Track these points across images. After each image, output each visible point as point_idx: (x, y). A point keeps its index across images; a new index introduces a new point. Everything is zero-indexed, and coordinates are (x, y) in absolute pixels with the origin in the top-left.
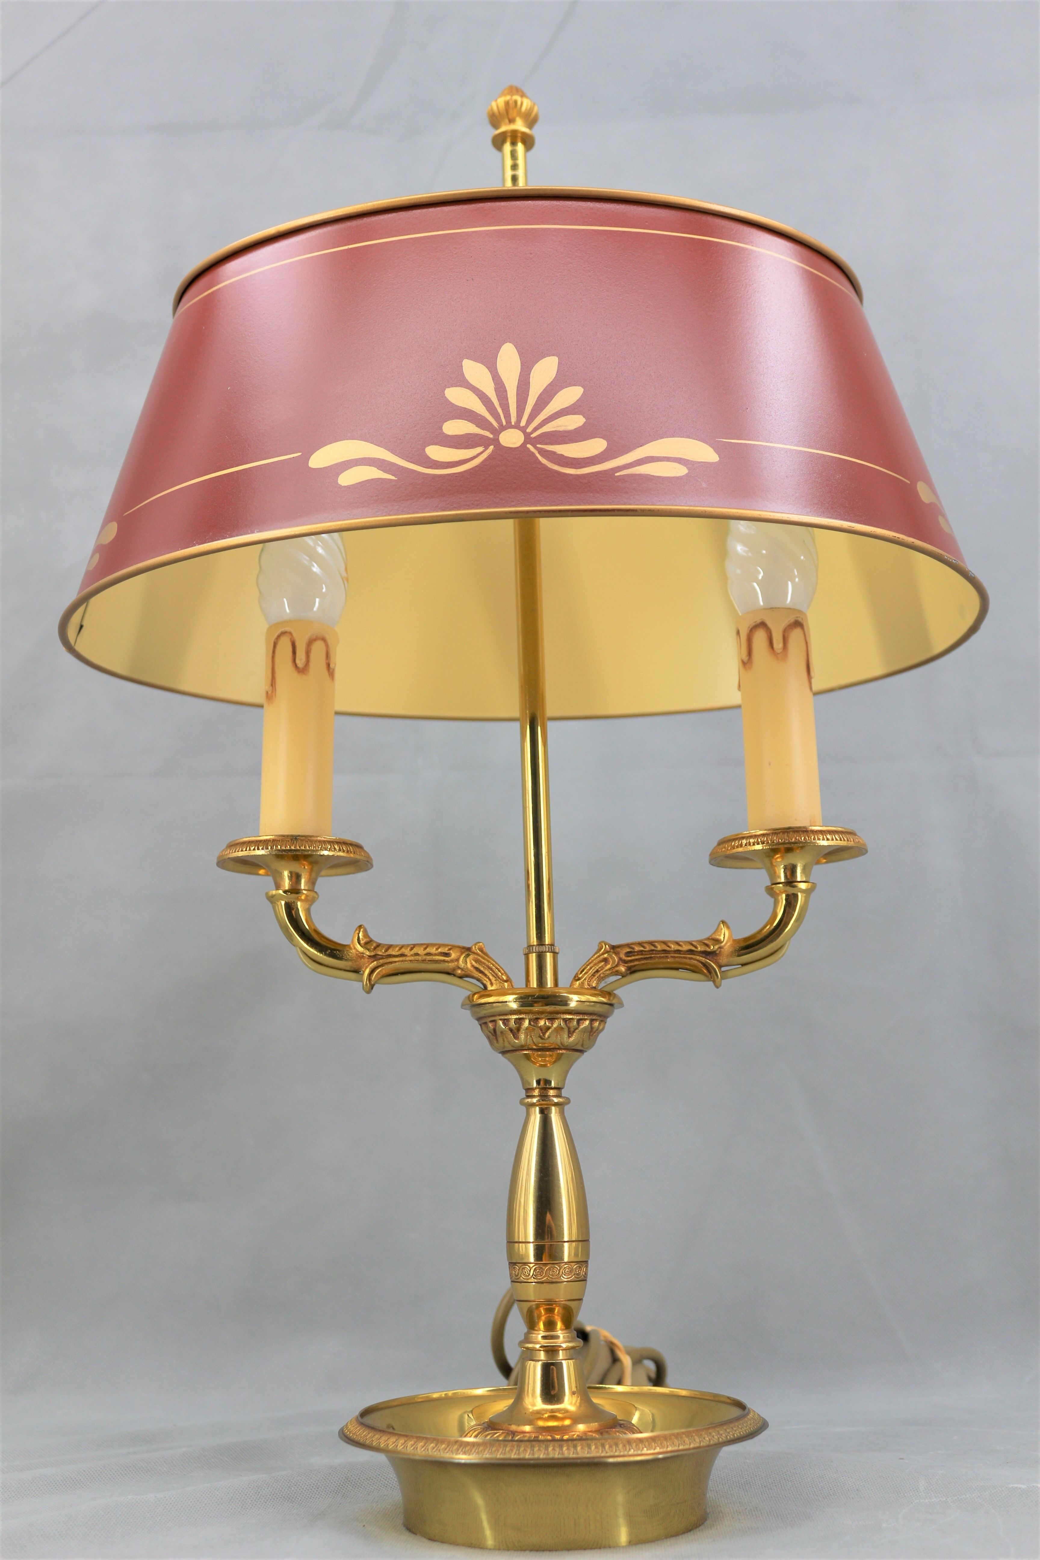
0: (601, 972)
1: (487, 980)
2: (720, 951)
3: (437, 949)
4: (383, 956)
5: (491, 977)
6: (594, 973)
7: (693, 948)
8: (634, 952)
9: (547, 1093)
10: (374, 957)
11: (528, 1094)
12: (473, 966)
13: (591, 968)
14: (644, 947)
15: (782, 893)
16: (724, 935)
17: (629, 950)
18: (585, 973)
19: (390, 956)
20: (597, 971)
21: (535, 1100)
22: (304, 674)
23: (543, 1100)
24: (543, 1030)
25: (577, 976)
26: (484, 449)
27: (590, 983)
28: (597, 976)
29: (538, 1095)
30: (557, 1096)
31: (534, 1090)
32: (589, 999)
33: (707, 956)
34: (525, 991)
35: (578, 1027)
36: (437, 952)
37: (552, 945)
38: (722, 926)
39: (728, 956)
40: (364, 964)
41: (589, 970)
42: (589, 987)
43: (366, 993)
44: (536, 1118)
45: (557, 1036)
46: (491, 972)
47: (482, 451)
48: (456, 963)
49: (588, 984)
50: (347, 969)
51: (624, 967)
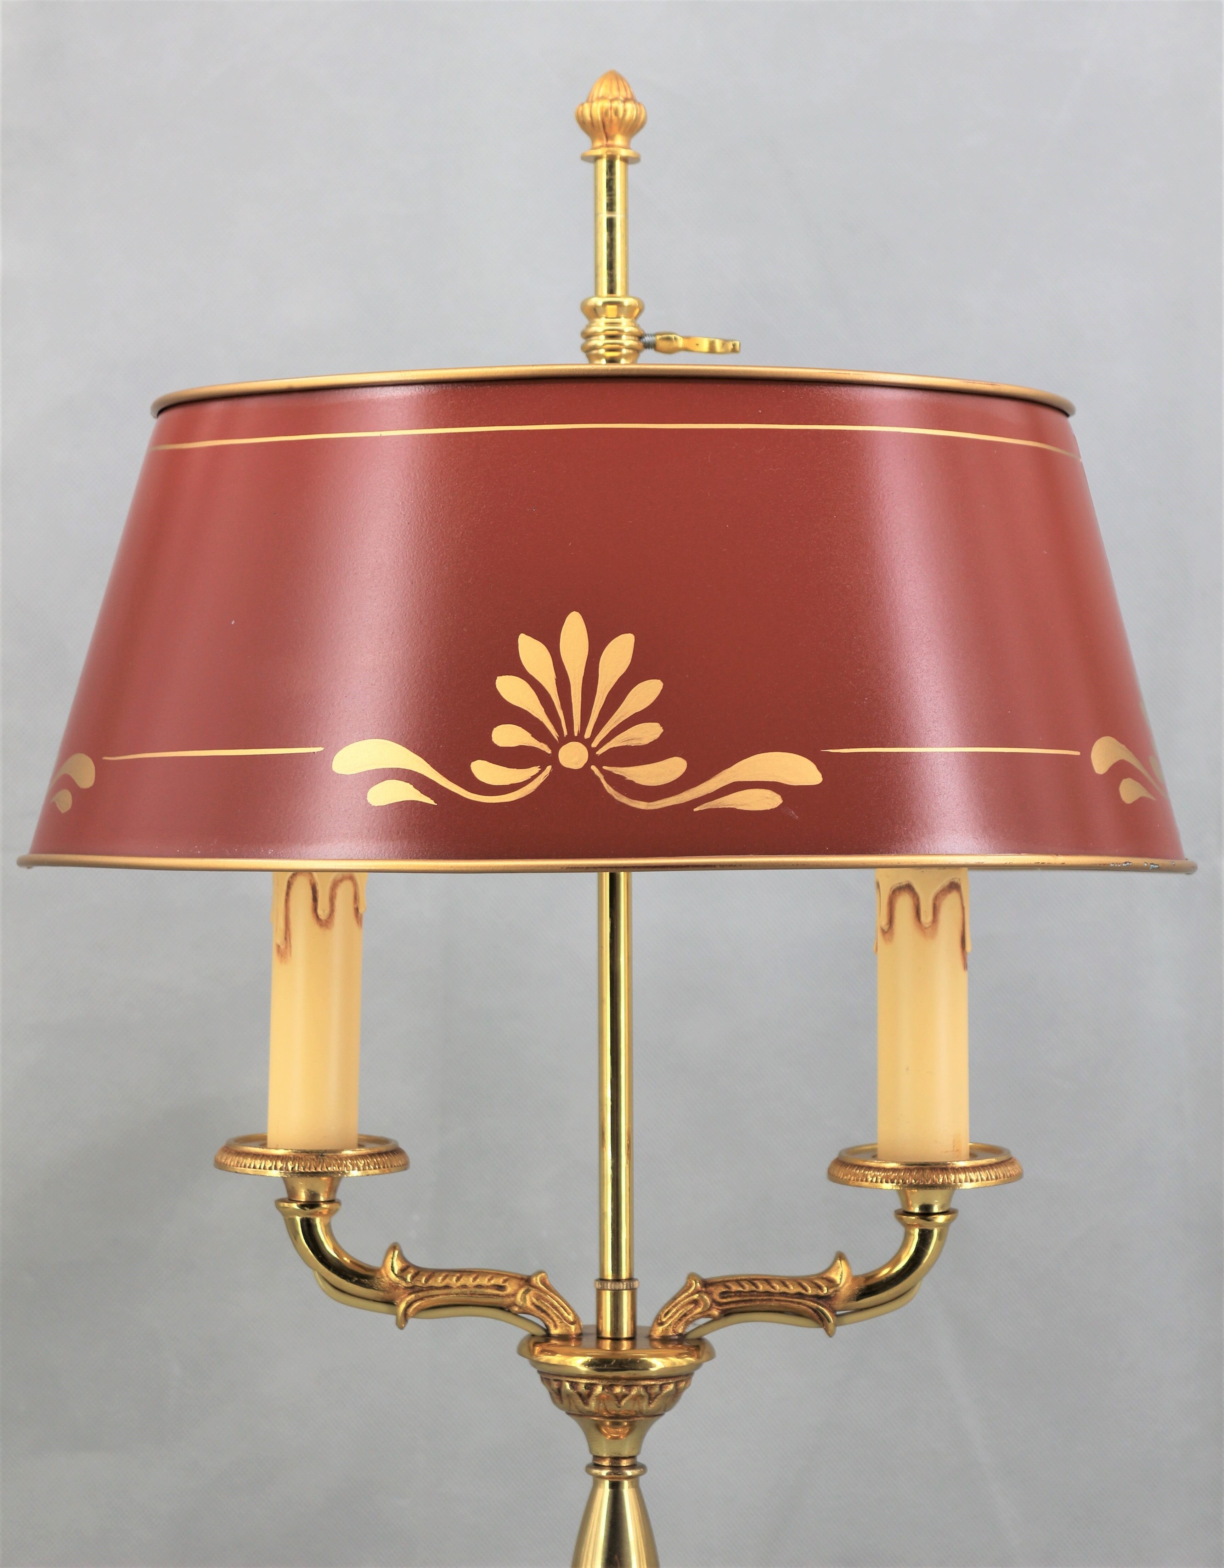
0: (690, 1316)
1: (551, 1321)
2: (835, 1295)
3: (489, 1280)
4: (423, 1287)
5: (555, 1318)
6: (682, 1317)
7: (803, 1292)
8: (731, 1292)
9: (619, 1463)
10: (413, 1289)
11: (597, 1463)
12: (533, 1304)
13: (677, 1311)
14: (742, 1286)
15: (915, 1226)
16: (841, 1276)
17: (725, 1290)
18: (671, 1317)
19: (431, 1288)
20: (685, 1315)
21: (604, 1473)
22: (328, 928)
23: (615, 1474)
24: (619, 1398)
25: (660, 1320)
26: (540, 769)
27: (676, 1329)
28: (684, 1320)
29: (608, 1466)
30: (632, 1467)
31: (603, 1458)
32: (674, 1363)
33: (819, 1301)
34: (598, 1353)
35: (659, 1392)
36: (489, 1284)
37: (630, 1279)
38: (839, 1261)
39: (844, 1300)
40: (399, 1296)
41: (675, 1313)
42: (674, 1334)
43: (402, 1328)
44: (604, 1492)
45: (634, 1404)
46: (555, 1312)
47: (537, 772)
48: (512, 1299)
49: (673, 1330)
50: (379, 1300)
51: (718, 1309)
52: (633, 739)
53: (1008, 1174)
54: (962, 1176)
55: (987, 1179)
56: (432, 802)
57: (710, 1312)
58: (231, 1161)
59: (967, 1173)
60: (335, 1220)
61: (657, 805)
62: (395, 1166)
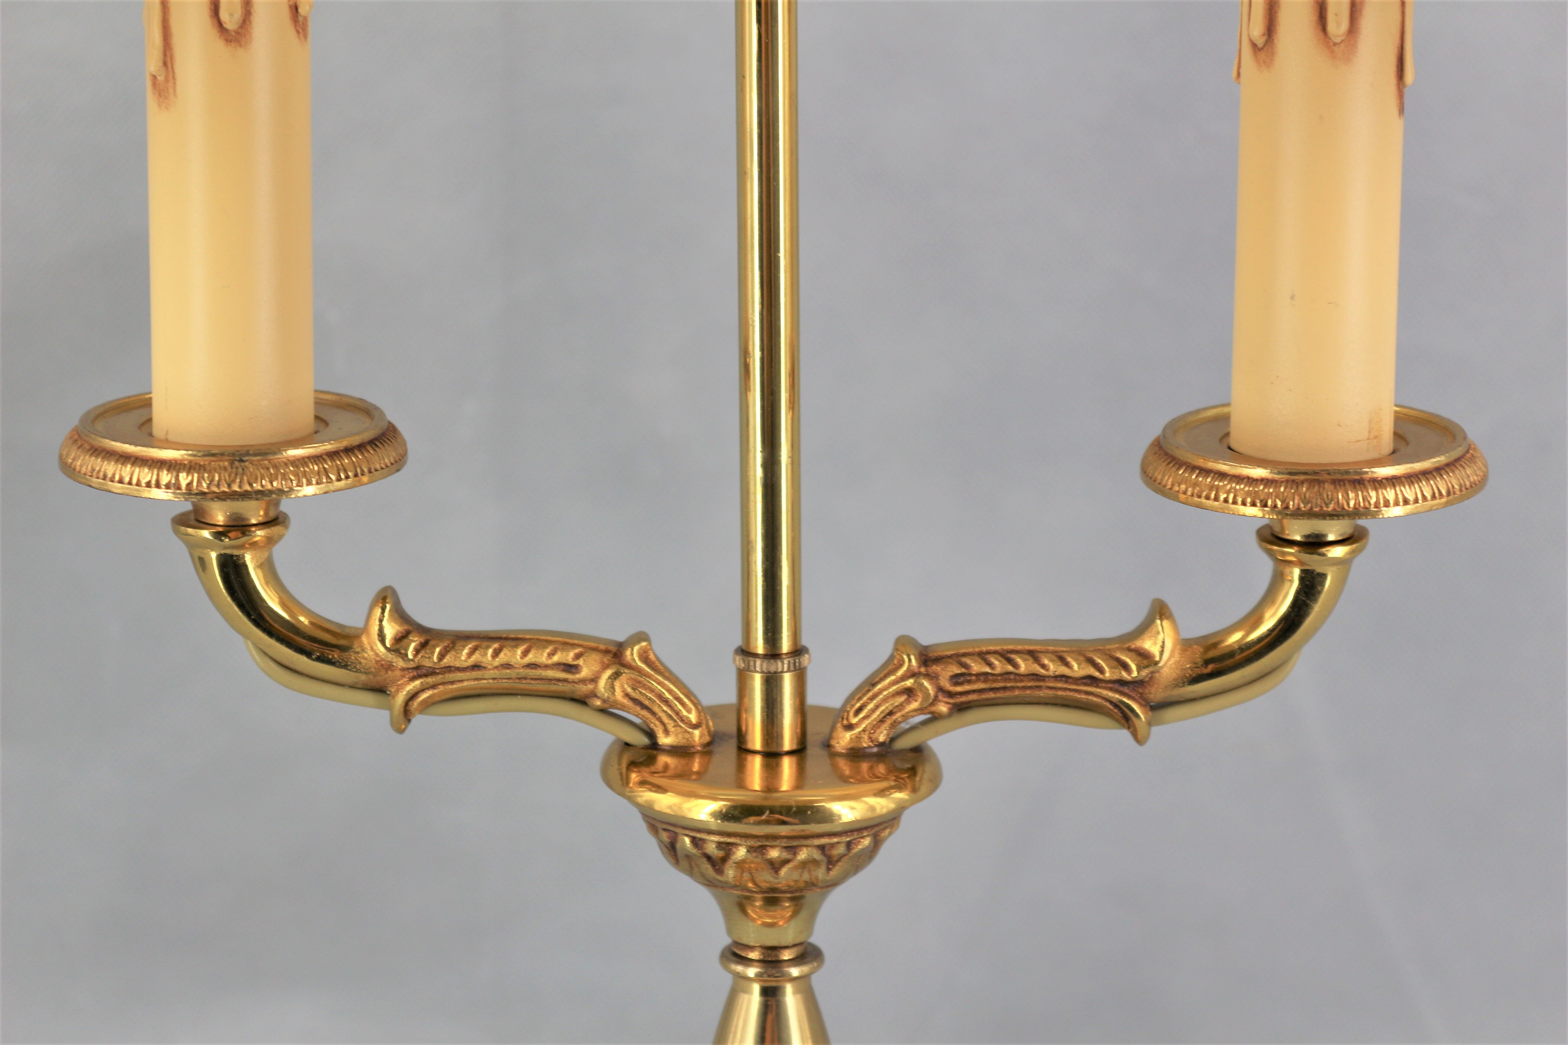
0: (898, 715)
1: (657, 723)
2: (1151, 678)
3: (551, 654)
4: (435, 668)
5: (665, 719)
6: (884, 717)
7: (1097, 674)
8: (970, 675)
9: (777, 956)
10: (417, 671)
11: (739, 955)
12: (627, 695)
13: (877, 707)
14: (990, 664)
15: (1296, 562)
17: (959, 672)
18: (865, 717)
19: (449, 669)
20: (891, 713)
21: (751, 971)
22: (242, 45)
23: (770, 975)
24: (775, 866)
25: (847, 719)
27: (874, 736)
28: (889, 721)
29: (758, 961)
30: (798, 960)
31: (752, 948)
32: (872, 808)
33: (1121, 689)
34: (740, 797)
35: (846, 852)
36: (550, 662)
37: (798, 651)
38: (1158, 622)
39: (1166, 687)
40: (394, 681)
41: (873, 711)
42: (871, 744)
43: (401, 731)
44: (752, 1001)
45: (803, 872)
46: (665, 708)
48: (590, 687)
49: (870, 738)
50: (359, 686)
51: (947, 703)
53: (1468, 484)
54: (1390, 494)
55: (1434, 497)
57: (933, 709)
58: (87, 463)
59: (1398, 489)
60: (279, 552)
62: (376, 470)
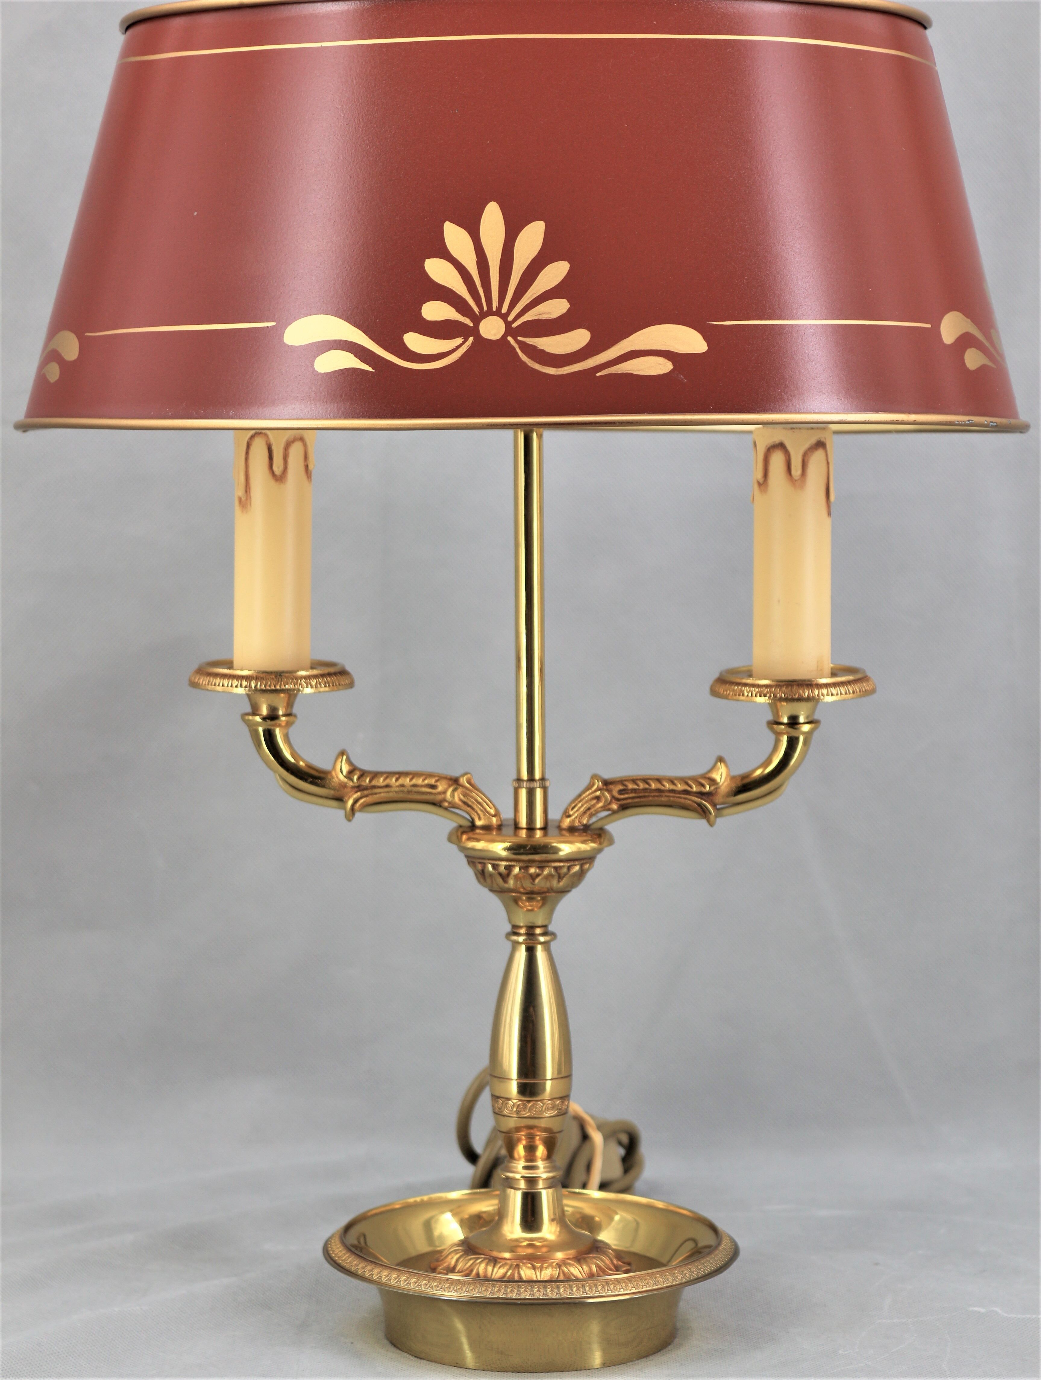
0: (593, 810)
1: (475, 814)
2: (716, 792)
3: (423, 780)
4: (367, 787)
5: (479, 812)
6: (586, 810)
7: (689, 789)
8: (628, 790)
9: (534, 931)
10: (359, 788)
11: (515, 931)
12: (460, 800)
13: (582, 806)
14: (638, 785)
15: (784, 734)
16: (721, 775)
17: (623, 788)
18: (577, 811)
19: (374, 787)
20: (589, 809)
21: (521, 939)
22: (282, 482)
23: (530, 940)
24: (533, 877)
25: (568, 813)
26: (463, 340)
27: (581, 821)
28: (588, 813)
29: (525, 934)
30: (544, 934)
31: (520, 927)
32: (580, 848)
33: (702, 797)
34: (516, 840)
35: (568, 872)
36: (423, 783)
37: (543, 779)
38: (719, 764)
39: (724, 796)
40: (347, 794)
41: (581, 807)
42: (580, 824)
43: (349, 820)
44: (521, 955)
45: (547, 882)
46: (479, 806)
47: (461, 342)
48: (443, 796)
49: (579, 821)
50: (330, 797)
51: (616, 804)
52: (543, 314)
53: (864, 689)
54: (824, 691)
55: (846, 693)
56: (370, 369)
57: (610, 807)
58: (203, 681)
59: (829, 688)
60: (292, 731)
61: (564, 370)
62: (342, 685)
